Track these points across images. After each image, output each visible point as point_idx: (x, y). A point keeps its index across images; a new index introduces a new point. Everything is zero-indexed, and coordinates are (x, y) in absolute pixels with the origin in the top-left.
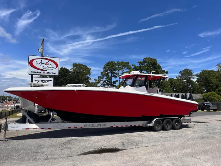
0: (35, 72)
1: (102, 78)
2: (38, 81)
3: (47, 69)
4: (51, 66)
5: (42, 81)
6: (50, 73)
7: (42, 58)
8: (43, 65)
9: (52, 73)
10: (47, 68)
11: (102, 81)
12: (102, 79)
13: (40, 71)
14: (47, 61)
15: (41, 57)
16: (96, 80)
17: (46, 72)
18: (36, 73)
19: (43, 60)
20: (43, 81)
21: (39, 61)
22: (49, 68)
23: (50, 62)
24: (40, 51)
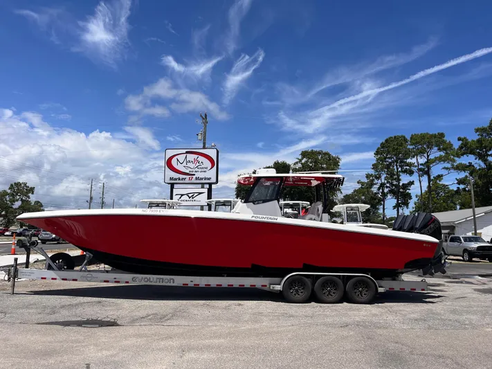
0: (176, 179)
1: (378, 178)
2: (182, 195)
3: (196, 172)
4: (203, 166)
5: (187, 194)
6: (202, 179)
7: (187, 152)
8: (189, 165)
9: (205, 179)
10: (197, 169)
11: (375, 186)
12: (376, 181)
13: (184, 176)
14: (196, 156)
15: (184, 151)
16: (362, 184)
17: (194, 177)
18: (177, 181)
19: (188, 155)
20: (190, 195)
21: (181, 158)
22: (200, 170)
23: (201, 159)
24: (200, 137)
